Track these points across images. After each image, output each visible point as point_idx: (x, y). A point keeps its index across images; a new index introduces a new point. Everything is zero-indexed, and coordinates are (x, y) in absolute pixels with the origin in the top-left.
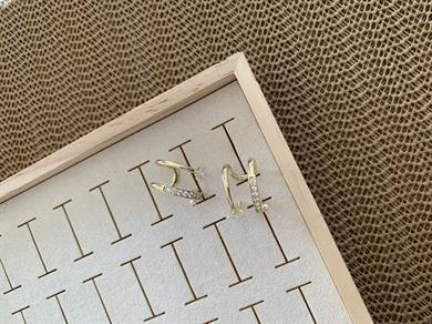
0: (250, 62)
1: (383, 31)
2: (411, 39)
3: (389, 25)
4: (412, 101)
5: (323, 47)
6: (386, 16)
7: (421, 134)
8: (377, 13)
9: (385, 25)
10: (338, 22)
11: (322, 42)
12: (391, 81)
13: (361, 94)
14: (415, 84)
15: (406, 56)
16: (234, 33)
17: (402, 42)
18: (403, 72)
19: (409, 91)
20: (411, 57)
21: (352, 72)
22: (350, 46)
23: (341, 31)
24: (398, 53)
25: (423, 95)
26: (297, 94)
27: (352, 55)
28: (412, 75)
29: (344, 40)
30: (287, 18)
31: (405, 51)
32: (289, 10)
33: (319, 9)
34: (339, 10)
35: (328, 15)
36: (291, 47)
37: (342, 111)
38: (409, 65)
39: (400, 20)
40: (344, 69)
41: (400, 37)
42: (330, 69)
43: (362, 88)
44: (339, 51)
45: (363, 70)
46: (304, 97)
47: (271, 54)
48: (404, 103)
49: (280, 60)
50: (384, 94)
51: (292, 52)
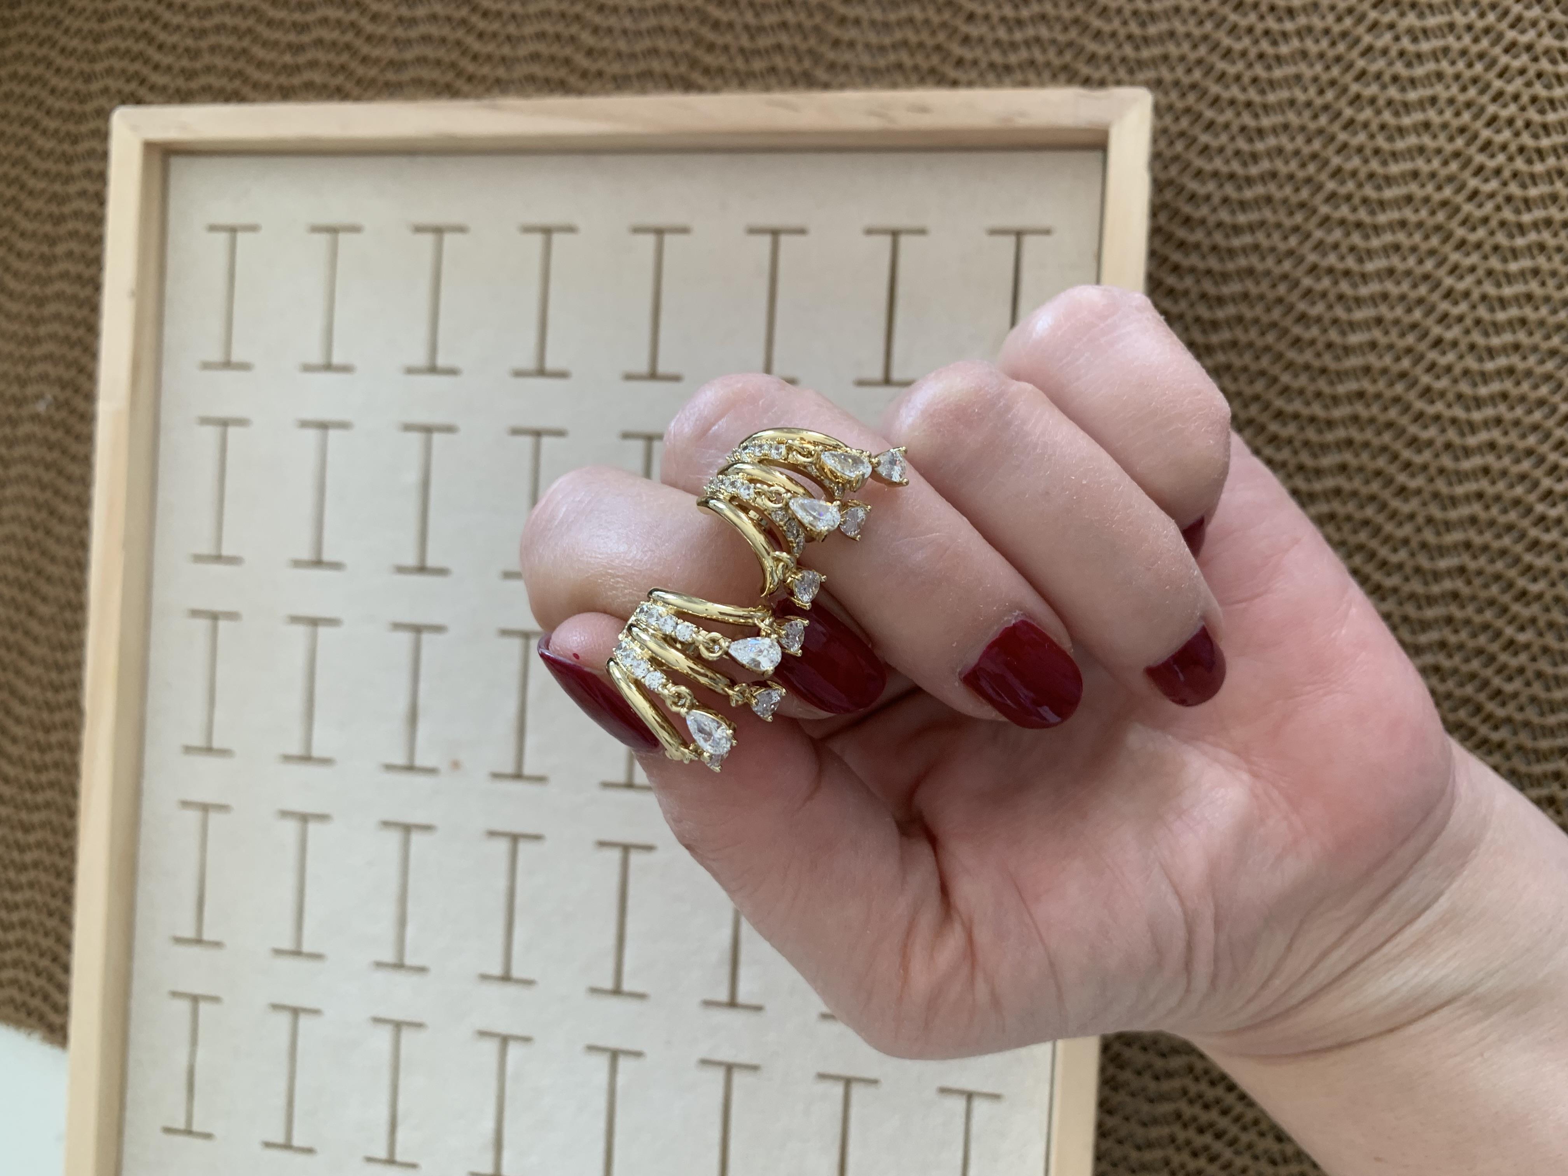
1: (1485, 220)
2: (1536, 272)
3: (1507, 214)
4: (1458, 412)
5: (1331, 185)
6: (1514, 189)
7: (1436, 495)
8: (1498, 172)
9: (1498, 208)
10: (1400, 145)
11: (1337, 173)
12: (1438, 343)
13: (1354, 339)
14: (1485, 378)
15: (1503, 303)
16: (1146, 41)
17: (1514, 267)
18: (1477, 337)
19: (1465, 387)
20: (1514, 312)
21: (1365, 278)
22: (1394, 215)
23: (1394, 169)
24: (1489, 289)
25: (1489, 412)
26: (1213, 263)
27: (1388, 238)
28: (1491, 353)
29: (1389, 194)
30: (1290, 70)
31: (1508, 291)
32: (1304, 54)
33: (1373, 89)
34: (1418, 116)
35: (1387, 116)
36: (1260, 146)
37: (1291, 354)
38: (1497, 328)
39: (1539, 214)
40: (1351, 262)
41: (1515, 254)
42: (1319, 246)
43: (1366, 325)
44: (1363, 215)
45: (1390, 286)
46: (1225, 277)
47: (1205, 138)
48: (1439, 407)
49: (1218, 163)
50: (1406, 363)
51: (1255, 157)
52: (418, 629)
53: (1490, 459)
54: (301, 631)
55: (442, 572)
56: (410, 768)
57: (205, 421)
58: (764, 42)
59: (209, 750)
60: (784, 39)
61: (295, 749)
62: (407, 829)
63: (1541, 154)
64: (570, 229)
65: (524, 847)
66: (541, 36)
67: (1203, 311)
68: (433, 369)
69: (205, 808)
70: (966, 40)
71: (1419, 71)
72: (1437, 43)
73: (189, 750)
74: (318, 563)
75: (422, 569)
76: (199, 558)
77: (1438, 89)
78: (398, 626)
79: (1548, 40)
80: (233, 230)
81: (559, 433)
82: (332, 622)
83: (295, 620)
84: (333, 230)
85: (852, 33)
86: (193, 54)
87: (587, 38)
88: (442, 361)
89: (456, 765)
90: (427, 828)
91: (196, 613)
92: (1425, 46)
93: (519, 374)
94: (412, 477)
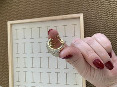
0: (84, 16)
3: (111, 19)
4: (109, 35)
5: (98, 19)
8: (110, 16)
10: (102, 15)
11: (98, 18)
12: (107, 30)
13: (100, 30)
14: (111, 32)
15: (112, 26)
16: (83, 9)
17: (112, 23)
18: (110, 29)
19: (109, 33)
20: (112, 27)
21: (101, 25)
22: (102, 20)
23: (102, 17)
24: (110, 25)
25: (111, 34)
26: (89, 25)
27: (102, 22)
28: (111, 30)
29: (102, 19)
30: (94, 10)
31: (112, 25)
32: (95, 9)
33: (100, 11)
34: (104, 13)
35: (101, 13)
36: (92, 16)
37: (96, 31)
38: (111, 28)
39: (114, 19)
40: (100, 24)
41: (112, 22)
42: (97, 23)
43: (101, 29)
44: (100, 21)
45: (103, 26)
46: (90, 26)
47: (88, 16)
48: (107, 34)
49: (89, 18)
50: (105, 31)
51: (92, 17)
52: (32, 57)
53: (112, 38)
54: (24, 58)
55: (34, 53)
56: (33, 68)
57: (16, 43)
58: (54, 12)
59: (18, 67)
60: (56, 11)
61: (24, 67)
62: (33, 72)
63: (113, 15)
64: (41, 27)
65: (42, 73)
66: (38, 13)
67: (89, 29)
68: (32, 38)
69: (18, 72)
70: (69, 10)
71: (103, 9)
72: (104, 7)
73: (17, 67)
74: (25, 53)
75: (32, 53)
76: (16, 53)
77: (105, 11)
78: (31, 57)
79: (113, 6)
80: (17, 29)
81: (41, 42)
82: (26, 57)
83: (24, 57)
84: (24, 29)
85: (61, 10)
86: (13, 16)
87: (41, 13)
88: (33, 38)
89: (36, 67)
90: (34, 72)
91: (16, 57)
92: (104, 8)
93: (38, 38)
94: (31, 46)
